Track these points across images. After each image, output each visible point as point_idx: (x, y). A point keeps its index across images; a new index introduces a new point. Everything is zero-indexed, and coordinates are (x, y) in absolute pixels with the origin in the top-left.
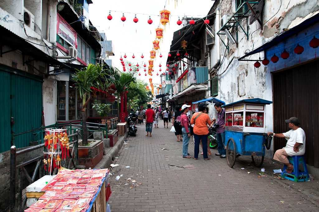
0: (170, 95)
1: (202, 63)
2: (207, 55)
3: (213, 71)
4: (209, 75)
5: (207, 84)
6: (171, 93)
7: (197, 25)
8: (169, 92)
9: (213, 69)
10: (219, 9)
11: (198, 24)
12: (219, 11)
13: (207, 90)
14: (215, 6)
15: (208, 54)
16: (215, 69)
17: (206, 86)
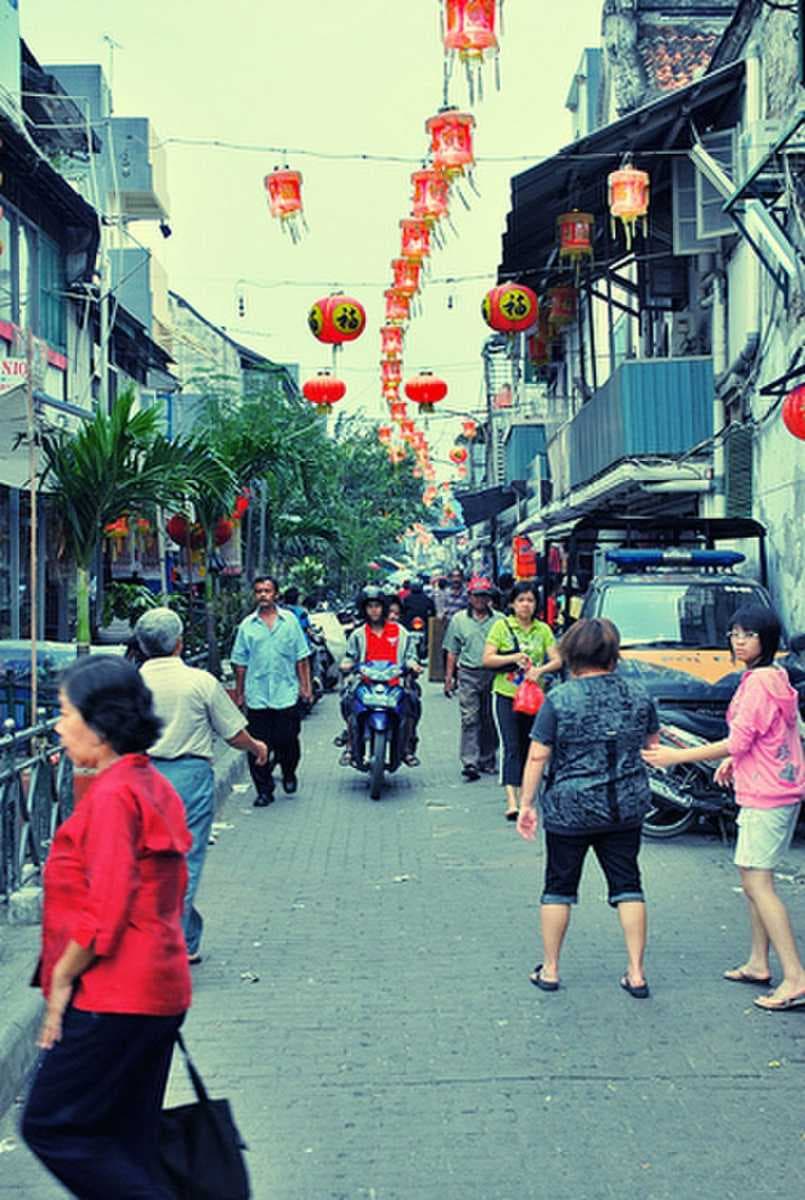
0: (532, 495)
1: (686, 333)
2: (708, 291)
3: (733, 390)
4: (718, 407)
5: (703, 455)
6: (535, 484)
7: (642, 132)
8: (529, 472)
9: (733, 376)
10: (758, 48)
11: (645, 124)
12: (761, 61)
13: (705, 492)
14: (743, 23)
15: (711, 284)
16: (740, 379)
17: (702, 467)
